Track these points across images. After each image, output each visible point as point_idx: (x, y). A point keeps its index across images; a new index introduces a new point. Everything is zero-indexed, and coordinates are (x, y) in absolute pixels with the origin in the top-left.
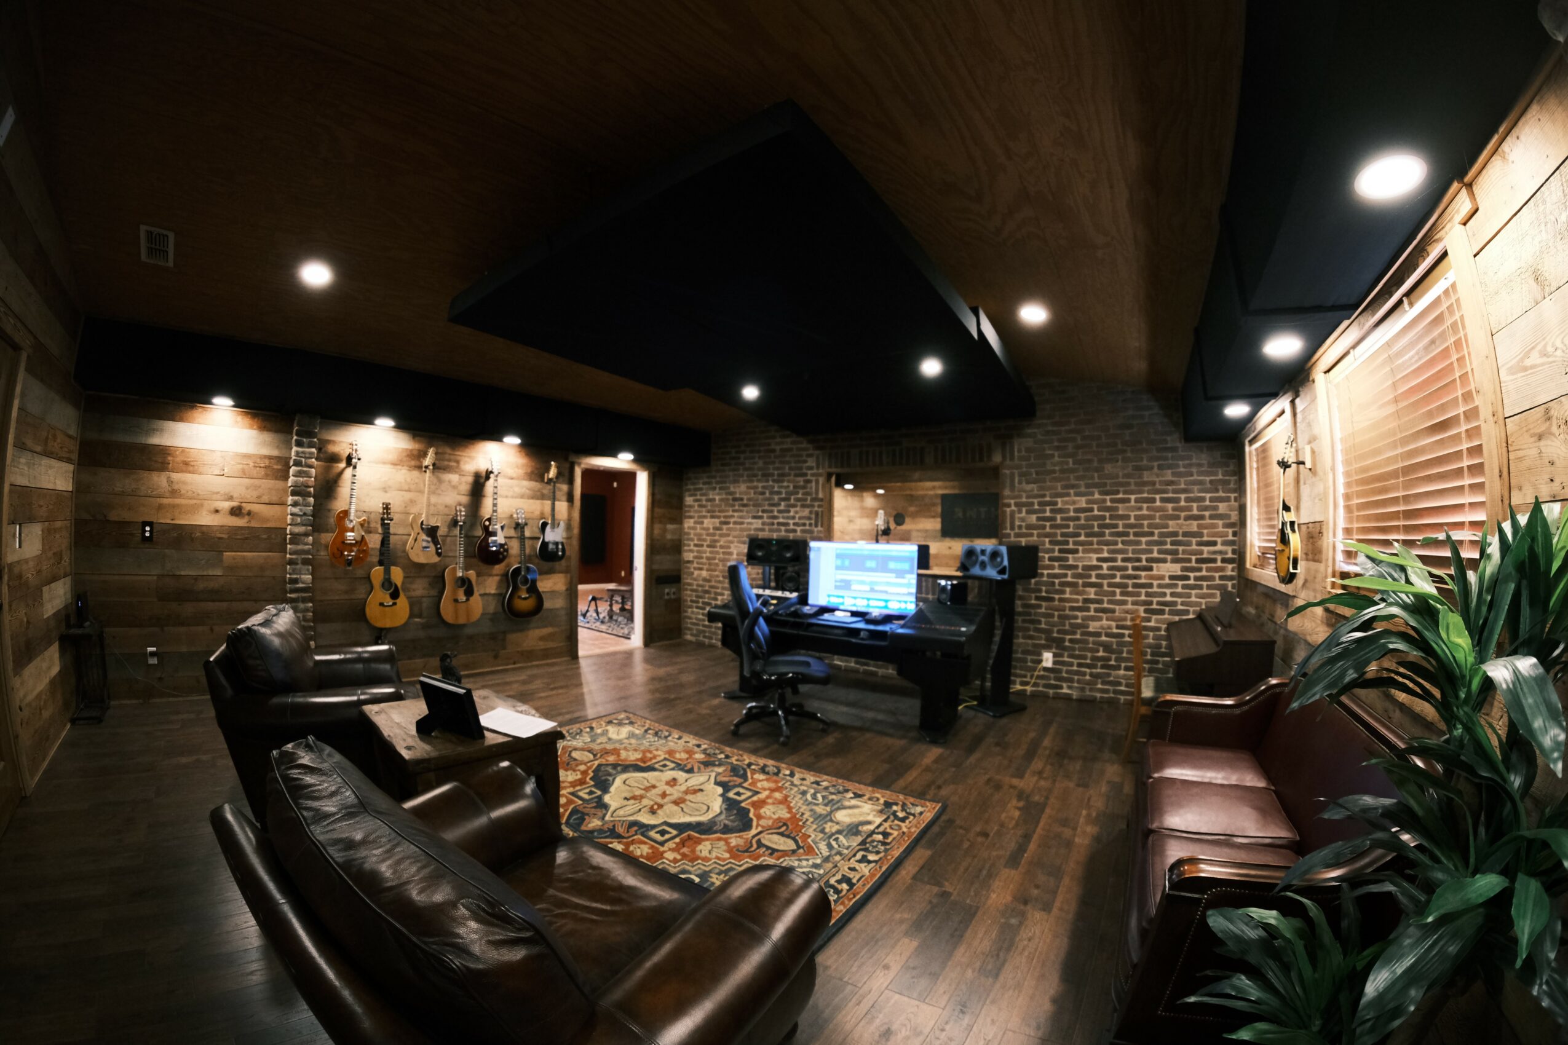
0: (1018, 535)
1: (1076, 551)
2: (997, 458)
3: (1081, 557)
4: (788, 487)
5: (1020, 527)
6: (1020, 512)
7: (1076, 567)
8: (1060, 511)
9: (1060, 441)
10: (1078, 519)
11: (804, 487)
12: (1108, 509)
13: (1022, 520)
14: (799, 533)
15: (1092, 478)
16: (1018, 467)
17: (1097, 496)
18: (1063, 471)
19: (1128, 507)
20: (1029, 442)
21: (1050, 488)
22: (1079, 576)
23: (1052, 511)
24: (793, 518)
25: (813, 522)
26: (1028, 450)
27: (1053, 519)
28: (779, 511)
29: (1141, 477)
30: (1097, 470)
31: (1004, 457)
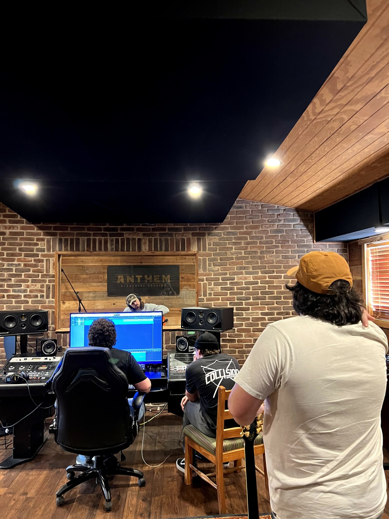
0: (208, 300)
1: (248, 309)
2: (194, 249)
3: (251, 313)
4: (19, 265)
5: (210, 294)
6: (210, 284)
7: (248, 319)
8: (237, 283)
9: (235, 238)
10: (248, 288)
11: (35, 266)
12: (267, 282)
13: (212, 289)
14: (30, 304)
15: (257, 263)
16: (209, 255)
17: (260, 274)
18: (238, 258)
19: (279, 281)
20: (216, 239)
21: (230, 269)
22: (251, 325)
23: (231, 283)
24: (25, 291)
25: (45, 294)
26: (215, 244)
27: (232, 289)
28: (9, 286)
29: (287, 262)
30: (260, 258)
31: (199, 249)
